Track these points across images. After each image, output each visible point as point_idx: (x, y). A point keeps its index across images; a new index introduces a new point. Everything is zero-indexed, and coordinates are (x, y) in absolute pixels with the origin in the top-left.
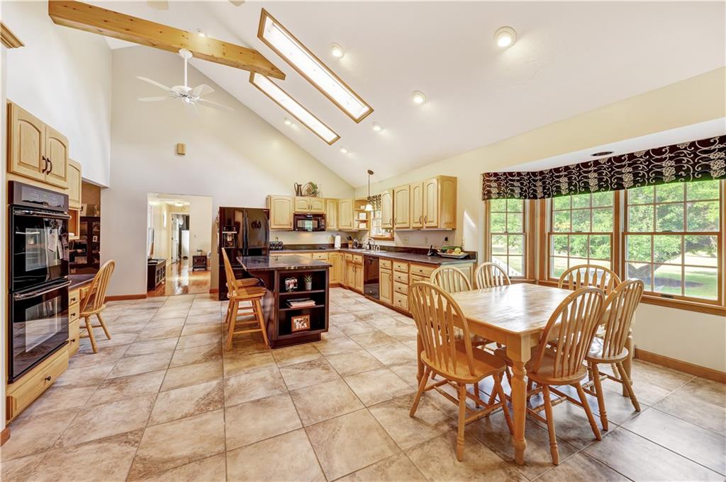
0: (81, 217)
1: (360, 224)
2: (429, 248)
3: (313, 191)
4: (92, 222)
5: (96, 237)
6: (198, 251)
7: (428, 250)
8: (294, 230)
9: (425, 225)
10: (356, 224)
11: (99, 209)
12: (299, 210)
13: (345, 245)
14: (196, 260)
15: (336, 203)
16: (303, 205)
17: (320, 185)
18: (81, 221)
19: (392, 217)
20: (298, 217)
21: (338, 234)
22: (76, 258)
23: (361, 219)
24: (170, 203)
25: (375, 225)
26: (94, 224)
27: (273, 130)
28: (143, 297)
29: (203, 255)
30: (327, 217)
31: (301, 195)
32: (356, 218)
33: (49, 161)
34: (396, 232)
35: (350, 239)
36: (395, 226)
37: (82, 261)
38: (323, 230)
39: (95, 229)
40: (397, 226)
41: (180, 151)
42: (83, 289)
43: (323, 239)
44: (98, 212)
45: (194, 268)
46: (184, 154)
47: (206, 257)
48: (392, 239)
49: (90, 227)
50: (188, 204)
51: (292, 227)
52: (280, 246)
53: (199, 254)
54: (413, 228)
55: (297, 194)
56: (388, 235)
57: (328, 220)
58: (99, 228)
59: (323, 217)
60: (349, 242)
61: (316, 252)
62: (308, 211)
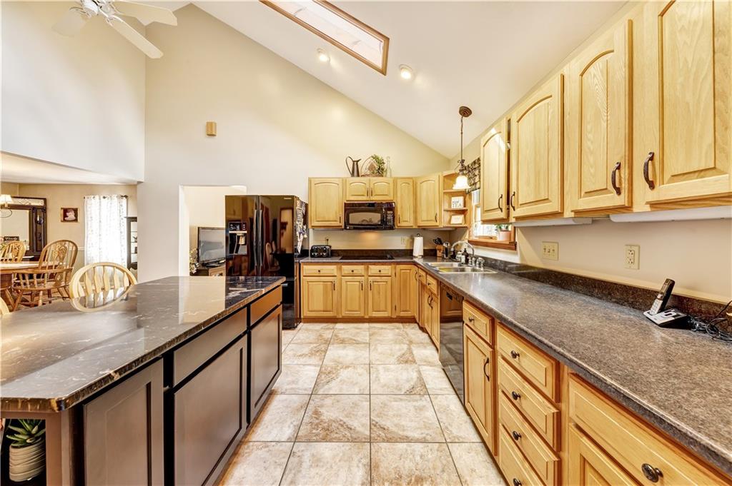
1: (453, 217)
2: (659, 286)
3: (378, 168)
8: (345, 228)
9: (643, 195)
10: (446, 216)
12: (352, 198)
13: (429, 252)
15: (414, 184)
16: (359, 189)
17: (390, 159)
19: (503, 192)
20: (351, 208)
21: (418, 235)
23: (454, 207)
30: (398, 207)
31: (358, 175)
32: (445, 206)
34: (524, 229)
35: (439, 242)
36: (514, 214)
38: (392, 228)
40: (519, 212)
41: (211, 131)
46: (214, 135)
51: (342, 224)
52: (325, 251)
54: (576, 212)
55: (353, 174)
56: (503, 237)
57: (398, 212)
59: (390, 207)
60: (438, 247)
61: (374, 264)
62: (364, 199)
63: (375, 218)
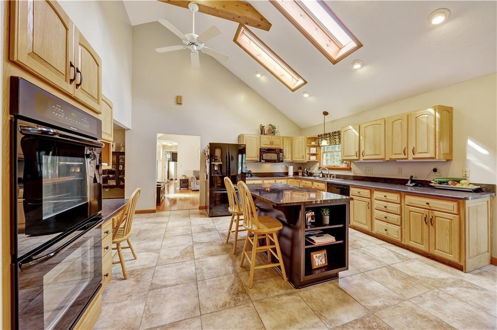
0: (113, 152)
1: (311, 157)
3: (272, 131)
4: (119, 155)
5: (122, 166)
6: (183, 176)
7: (407, 180)
8: (260, 161)
9: (413, 156)
10: (308, 156)
11: (124, 146)
12: (264, 146)
13: (296, 174)
14: (181, 182)
15: (291, 140)
16: (266, 142)
17: (278, 126)
18: (113, 155)
19: (357, 150)
20: (263, 151)
21: (290, 165)
22: (109, 181)
23: (311, 152)
24: (165, 143)
25: (324, 157)
26: (120, 157)
27: (242, 84)
28: (154, 211)
29: (186, 178)
30: (284, 151)
31: (265, 134)
32: (307, 152)
33: (78, 71)
34: (356, 163)
35: (300, 168)
36: (362, 158)
37: (112, 183)
38: (282, 161)
39: (121, 161)
40: (365, 157)
41: (179, 101)
42: (115, 218)
43: (279, 168)
44: (123, 149)
45: (181, 187)
46: (181, 104)
47: (188, 180)
48: (350, 169)
49: (118, 159)
50: (176, 144)
51: (259, 159)
52: (249, 174)
53: (184, 178)
54: (391, 159)
55: (262, 134)
56: (344, 166)
57: (284, 154)
58: (124, 160)
59: (281, 151)
60: (300, 171)
61: (278, 179)
62: (270, 146)
63: (274, 156)
